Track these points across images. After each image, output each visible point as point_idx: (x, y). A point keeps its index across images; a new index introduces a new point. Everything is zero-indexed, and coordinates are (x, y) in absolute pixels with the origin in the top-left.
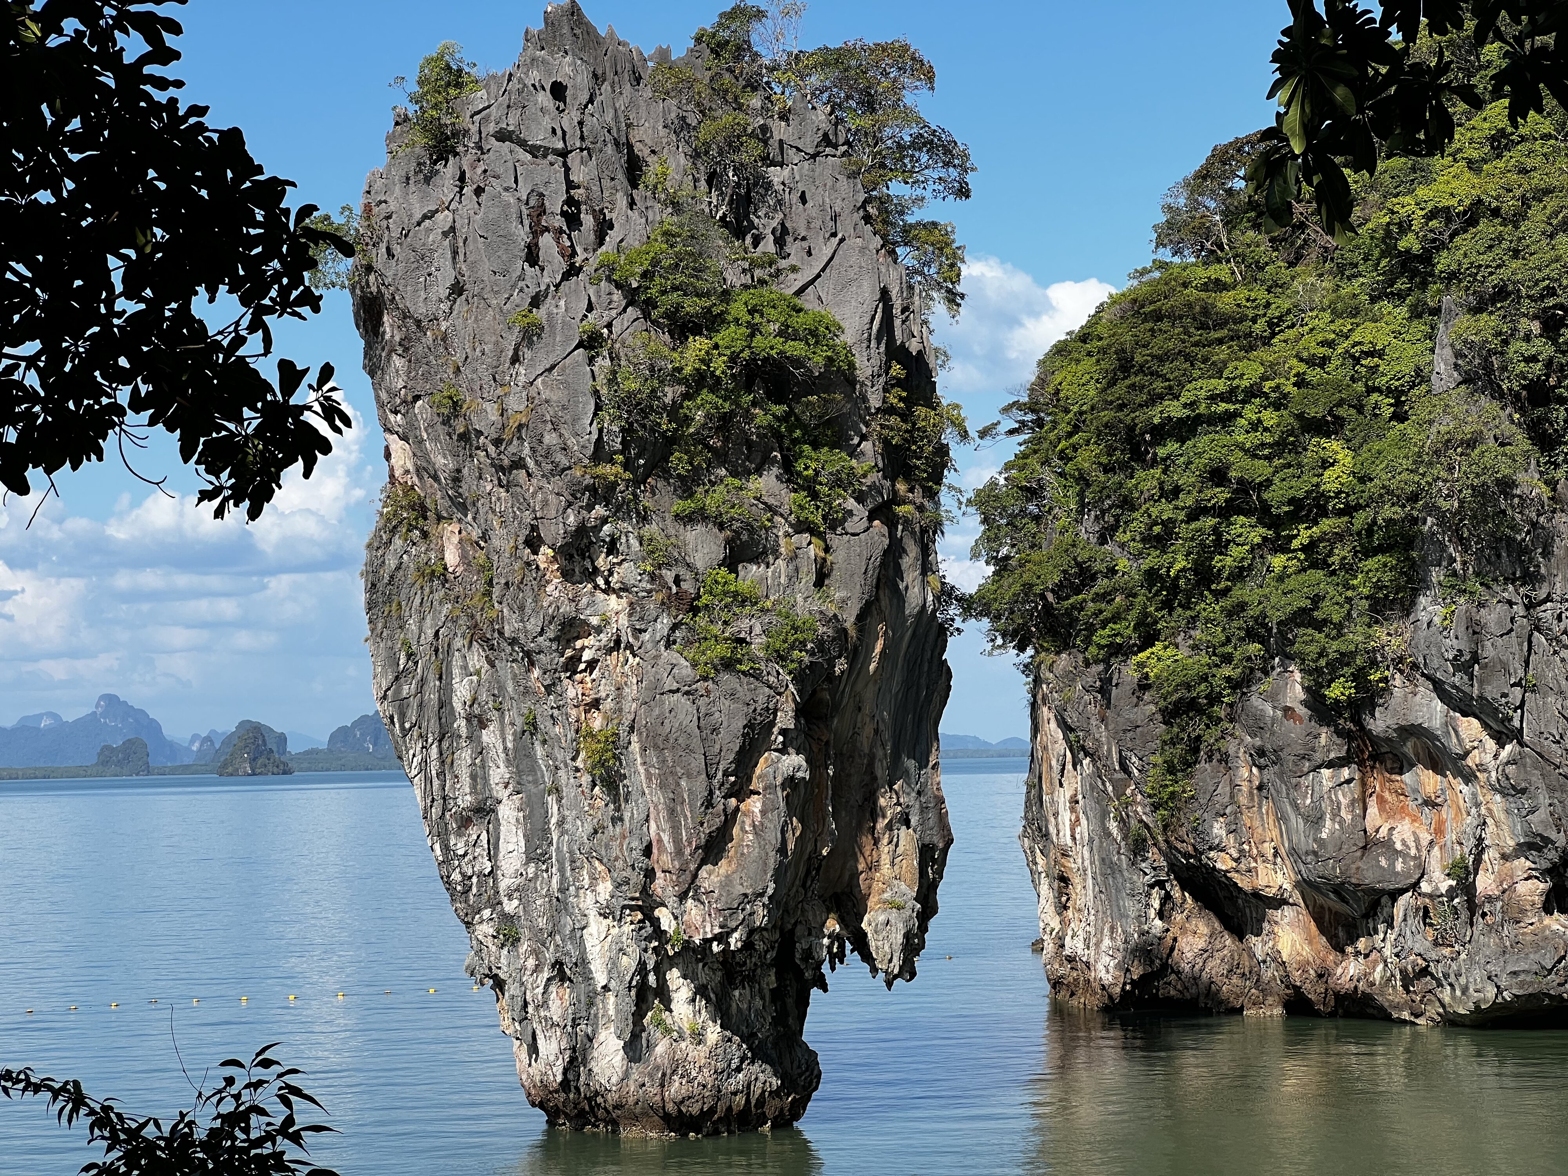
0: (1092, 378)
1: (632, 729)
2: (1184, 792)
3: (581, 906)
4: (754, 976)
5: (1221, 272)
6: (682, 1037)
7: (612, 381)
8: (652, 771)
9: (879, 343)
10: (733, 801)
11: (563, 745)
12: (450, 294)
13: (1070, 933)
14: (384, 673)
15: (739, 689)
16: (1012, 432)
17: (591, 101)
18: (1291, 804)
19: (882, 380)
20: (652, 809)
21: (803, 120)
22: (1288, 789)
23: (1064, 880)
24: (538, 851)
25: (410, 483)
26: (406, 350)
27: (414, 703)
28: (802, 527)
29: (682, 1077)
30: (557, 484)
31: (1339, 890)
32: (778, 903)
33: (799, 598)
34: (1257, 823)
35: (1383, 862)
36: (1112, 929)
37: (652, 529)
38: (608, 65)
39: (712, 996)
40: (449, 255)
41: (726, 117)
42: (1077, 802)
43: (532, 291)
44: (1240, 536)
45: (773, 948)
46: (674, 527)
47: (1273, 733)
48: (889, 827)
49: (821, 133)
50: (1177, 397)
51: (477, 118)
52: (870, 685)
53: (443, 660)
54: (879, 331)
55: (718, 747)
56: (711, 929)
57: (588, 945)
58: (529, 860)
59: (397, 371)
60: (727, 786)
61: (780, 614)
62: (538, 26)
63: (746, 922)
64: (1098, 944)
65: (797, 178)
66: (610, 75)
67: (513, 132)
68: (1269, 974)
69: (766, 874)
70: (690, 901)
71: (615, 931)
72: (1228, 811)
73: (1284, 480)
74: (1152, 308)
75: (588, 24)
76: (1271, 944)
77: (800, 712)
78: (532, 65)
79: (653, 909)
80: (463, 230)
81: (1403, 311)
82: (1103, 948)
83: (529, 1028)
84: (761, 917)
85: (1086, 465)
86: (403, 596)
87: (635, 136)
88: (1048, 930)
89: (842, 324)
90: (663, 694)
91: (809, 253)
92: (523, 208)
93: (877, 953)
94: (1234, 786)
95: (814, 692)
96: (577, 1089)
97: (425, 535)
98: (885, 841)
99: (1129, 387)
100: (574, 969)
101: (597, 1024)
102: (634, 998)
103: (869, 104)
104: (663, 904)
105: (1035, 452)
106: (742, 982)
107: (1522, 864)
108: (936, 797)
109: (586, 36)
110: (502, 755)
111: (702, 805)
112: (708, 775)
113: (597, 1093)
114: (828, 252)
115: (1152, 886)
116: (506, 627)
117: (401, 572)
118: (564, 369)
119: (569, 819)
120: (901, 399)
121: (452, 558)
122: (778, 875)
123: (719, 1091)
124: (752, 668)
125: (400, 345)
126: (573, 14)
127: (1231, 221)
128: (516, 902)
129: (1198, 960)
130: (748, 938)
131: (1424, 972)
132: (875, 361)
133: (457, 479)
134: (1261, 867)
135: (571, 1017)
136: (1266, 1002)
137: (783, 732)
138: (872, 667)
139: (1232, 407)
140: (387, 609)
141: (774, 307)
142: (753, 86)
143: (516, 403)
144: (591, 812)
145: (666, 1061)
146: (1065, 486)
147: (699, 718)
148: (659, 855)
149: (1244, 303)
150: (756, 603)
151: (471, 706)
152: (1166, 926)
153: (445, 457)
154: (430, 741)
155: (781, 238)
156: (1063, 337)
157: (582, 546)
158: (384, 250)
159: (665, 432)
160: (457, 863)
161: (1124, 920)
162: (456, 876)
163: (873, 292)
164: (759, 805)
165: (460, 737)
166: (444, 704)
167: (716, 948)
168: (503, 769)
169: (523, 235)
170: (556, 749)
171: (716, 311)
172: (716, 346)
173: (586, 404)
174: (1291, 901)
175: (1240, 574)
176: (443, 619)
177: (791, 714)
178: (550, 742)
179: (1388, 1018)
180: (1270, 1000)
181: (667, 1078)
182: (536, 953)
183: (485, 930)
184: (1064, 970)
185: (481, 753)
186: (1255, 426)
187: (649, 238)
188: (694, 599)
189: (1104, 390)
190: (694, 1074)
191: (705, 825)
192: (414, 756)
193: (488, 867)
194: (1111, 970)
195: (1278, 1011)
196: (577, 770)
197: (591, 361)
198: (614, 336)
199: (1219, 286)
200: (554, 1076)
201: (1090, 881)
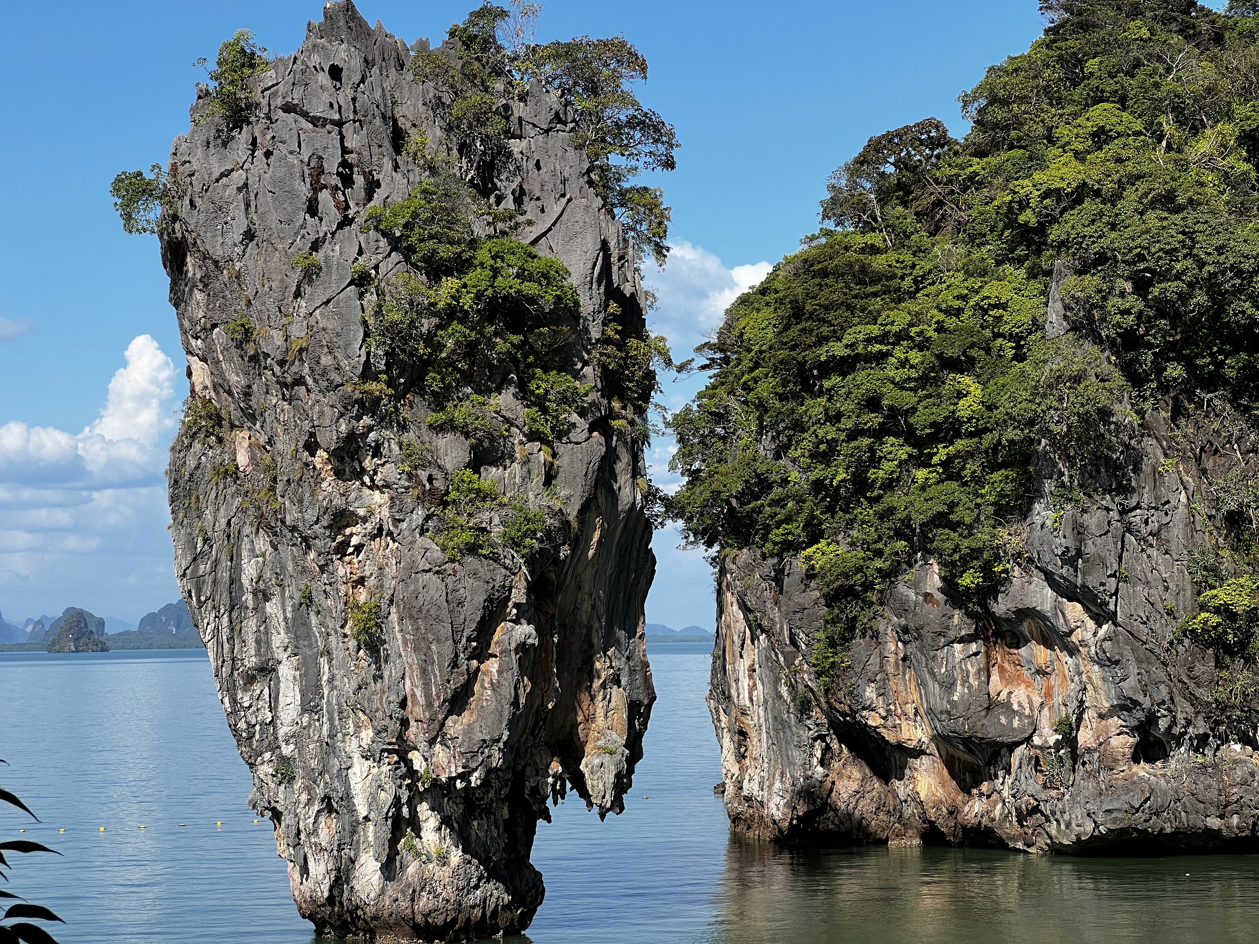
0: (770, 323)
1: (391, 602)
2: (842, 662)
3: (347, 750)
4: (491, 808)
5: (874, 238)
6: (429, 860)
7: (378, 313)
8: (408, 637)
9: (599, 286)
10: (475, 663)
11: (334, 615)
12: (243, 240)
13: (747, 778)
14: (184, 555)
15: (480, 569)
16: (704, 367)
17: (363, 81)
18: (929, 672)
19: (602, 315)
20: (407, 669)
21: (539, 101)
22: (927, 660)
23: (743, 734)
24: (313, 704)
25: (208, 397)
26: (206, 285)
27: (209, 580)
28: (534, 436)
29: (430, 893)
30: (332, 398)
31: (968, 742)
32: (511, 748)
33: (531, 495)
34: (901, 688)
35: (1003, 720)
36: (782, 774)
37: (410, 436)
38: (377, 53)
39: (455, 825)
40: (243, 207)
41: (474, 97)
42: (754, 671)
43: (313, 237)
44: (890, 453)
45: (506, 785)
46: (428, 435)
47: (915, 615)
48: (604, 686)
49: (553, 112)
50: (840, 339)
51: (267, 93)
52: (589, 568)
53: (234, 544)
54: (600, 275)
55: (462, 617)
56: (455, 769)
57: (352, 783)
58: (304, 711)
59: (198, 303)
60: (470, 650)
61: (515, 508)
62: (318, 19)
63: (485, 763)
64: (770, 787)
65: (533, 149)
66: (378, 61)
67: (298, 105)
68: (910, 811)
69: (501, 723)
70: (438, 746)
71: (375, 771)
72: (878, 678)
73: (926, 407)
74: (820, 266)
75: (360, 19)
76: (911, 786)
77: (531, 589)
78: (314, 50)
79: (407, 753)
80: (254, 186)
81: (1022, 273)
82: (775, 790)
83: (302, 852)
84: (497, 760)
85: (765, 394)
86: (201, 491)
87: (399, 112)
88: (729, 775)
89: (569, 269)
90: (417, 573)
91: (543, 211)
92: (305, 168)
93: (593, 790)
94: (883, 657)
95: (543, 573)
96: (341, 903)
97: (220, 440)
98: (600, 698)
99: (801, 331)
100: (340, 803)
101: (359, 849)
102: (390, 827)
103: (593, 89)
104: (415, 748)
105: (723, 384)
106: (480, 814)
107: (1115, 722)
108: (642, 662)
109: (359, 28)
110: (283, 624)
111: (449, 665)
112: (454, 641)
113: (358, 907)
114: (558, 209)
115: (815, 739)
116: (288, 517)
117: (200, 471)
118: (338, 303)
119: (338, 677)
120: (617, 332)
121: (242, 459)
122: (512, 724)
123: (460, 905)
124: (491, 552)
125: (201, 281)
126: (348, 10)
127: (883, 198)
128: (292, 747)
129: (852, 800)
130: (486, 776)
131: (1036, 810)
132: (596, 300)
133: (247, 394)
134: (904, 724)
135: (337, 843)
136: (907, 835)
137: (517, 606)
138: (591, 553)
139: (884, 348)
140: (187, 502)
141: (513, 253)
142: (498, 72)
143: (298, 331)
144: (357, 671)
145: (416, 880)
146: (747, 412)
147: (447, 593)
148: (413, 707)
149: (894, 264)
150: (495, 499)
151: (256, 583)
152: (826, 772)
153: (238, 375)
154: (222, 611)
155: (519, 197)
156: (746, 291)
157: (353, 450)
158: (188, 202)
159: (422, 355)
160: (243, 713)
161: (792, 767)
162: (242, 725)
163: (595, 243)
164: (496, 666)
165: (247, 608)
166: (234, 581)
167: (459, 785)
168: (283, 635)
169: (304, 190)
170: (328, 619)
171: (465, 256)
172: (465, 286)
173: (356, 331)
174: (928, 751)
175: (889, 485)
176: (235, 510)
177: (523, 591)
178: (323, 613)
179: (1005, 847)
180: (910, 832)
181: (417, 893)
182: (308, 789)
183: (264, 770)
184: (742, 808)
185: (265, 622)
186: (904, 363)
187: (410, 195)
188: (444, 495)
189: (781, 333)
190: (439, 890)
191: (452, 682)
192: (208, 624)
193: (269, 717)
194: (781, 808)
195: (917, 841)
196: (345, 636)
197: (361, 296)
198: (380, 276)
199: (874, 250)
200: (322, 892)
201: (764, 735)
